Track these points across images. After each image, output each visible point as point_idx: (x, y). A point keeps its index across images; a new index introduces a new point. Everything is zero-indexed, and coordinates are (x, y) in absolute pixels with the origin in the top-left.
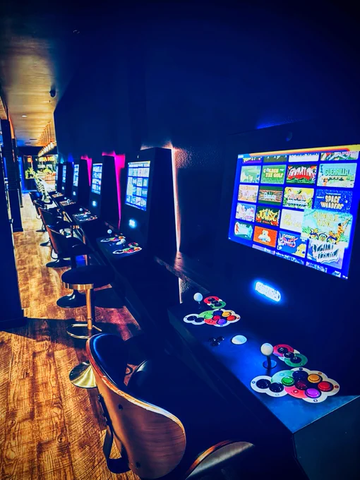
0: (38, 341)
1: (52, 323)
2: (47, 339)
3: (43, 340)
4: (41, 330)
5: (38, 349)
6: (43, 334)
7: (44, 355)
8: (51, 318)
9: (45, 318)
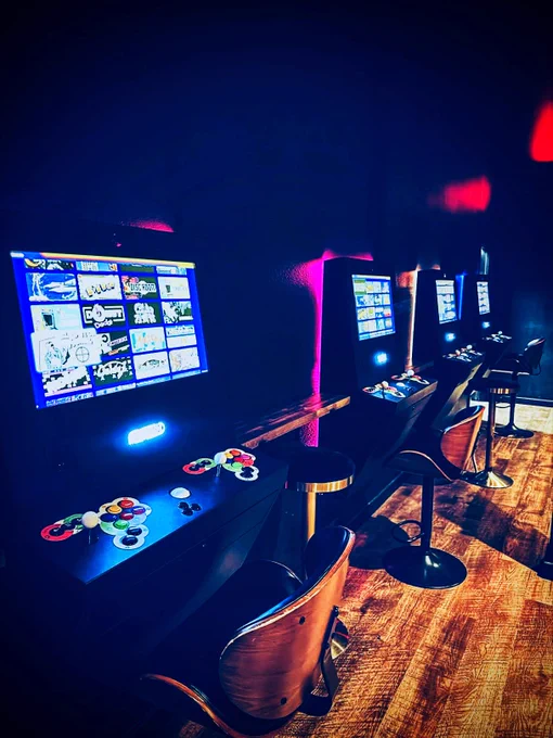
0: (532, 526)
1: (498, 543)
2: (518, 523)
3: (525, 524)
4: (521, 538)
5: (535, 517)
6: (521, 531)
7: (530, 509)
8: (495, 553)
9: (505, 557)
